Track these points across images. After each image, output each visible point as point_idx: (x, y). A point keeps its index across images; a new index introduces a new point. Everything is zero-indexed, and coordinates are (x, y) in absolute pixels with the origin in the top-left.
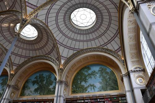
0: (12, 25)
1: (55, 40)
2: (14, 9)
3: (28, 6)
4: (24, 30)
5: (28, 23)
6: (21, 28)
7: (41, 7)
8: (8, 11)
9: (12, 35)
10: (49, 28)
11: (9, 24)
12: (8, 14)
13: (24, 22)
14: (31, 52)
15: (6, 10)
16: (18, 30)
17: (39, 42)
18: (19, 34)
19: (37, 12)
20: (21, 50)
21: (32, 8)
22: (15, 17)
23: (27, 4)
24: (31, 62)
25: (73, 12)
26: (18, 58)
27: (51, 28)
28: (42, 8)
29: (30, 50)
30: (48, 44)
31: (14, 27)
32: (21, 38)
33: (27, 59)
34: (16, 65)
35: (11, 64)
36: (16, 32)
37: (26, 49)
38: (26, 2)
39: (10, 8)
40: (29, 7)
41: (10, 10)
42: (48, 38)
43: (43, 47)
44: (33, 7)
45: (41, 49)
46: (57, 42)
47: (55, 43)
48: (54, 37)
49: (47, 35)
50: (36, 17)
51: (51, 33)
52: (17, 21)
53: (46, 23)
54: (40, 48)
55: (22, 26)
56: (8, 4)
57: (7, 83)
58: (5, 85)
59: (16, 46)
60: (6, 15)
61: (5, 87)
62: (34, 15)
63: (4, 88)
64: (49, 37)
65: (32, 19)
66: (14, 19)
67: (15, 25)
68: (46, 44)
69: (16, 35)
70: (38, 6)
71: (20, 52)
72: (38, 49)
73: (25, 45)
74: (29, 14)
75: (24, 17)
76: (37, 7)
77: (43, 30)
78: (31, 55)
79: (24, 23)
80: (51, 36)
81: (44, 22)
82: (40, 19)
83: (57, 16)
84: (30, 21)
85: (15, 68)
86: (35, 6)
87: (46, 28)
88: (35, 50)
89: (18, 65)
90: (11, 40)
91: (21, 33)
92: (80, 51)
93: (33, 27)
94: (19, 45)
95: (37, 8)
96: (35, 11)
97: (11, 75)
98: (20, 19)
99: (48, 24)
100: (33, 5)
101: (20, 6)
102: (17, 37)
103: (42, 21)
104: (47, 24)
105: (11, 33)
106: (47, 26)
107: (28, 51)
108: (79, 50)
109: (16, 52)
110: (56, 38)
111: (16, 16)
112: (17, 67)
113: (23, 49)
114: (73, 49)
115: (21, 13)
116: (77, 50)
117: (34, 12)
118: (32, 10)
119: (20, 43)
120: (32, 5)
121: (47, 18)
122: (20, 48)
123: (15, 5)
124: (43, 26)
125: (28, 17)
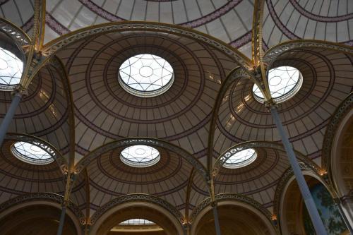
0: (247, 98)
1: (341, 45)
2: (228, 73)
3: (238, 47)
4: (272, 89)
5: (266, 69)
6: (265, 88)
7: (256, 24)
8: (224, 83)
9: (263, 113)
10: (306, 38)
11: (243, 100)
12: (227, 89)
13: (258, 76)
14: (319, 110)
15: (219, 87)
16: (263, 97)
17: (315, 80)
18: (271, 101)
19: (260, 39)
20: (299, 124)
21: (247, 43)
22: (239, 83)
23: (234, 46)
24: (337, 127)
26: (307, 140)
27: (309, 37)
28: (258, 24)
29: (314, 109)
30: (336, 68)
31: (253, 97)
32: (281, 104)
33: (325, 128)
34: (317, 154)
35: (307, 160)
36: (265, 103)
37: (307, 114)
38: (230, 44)
39: (221, 78)
40: (241, 46)
41: (224, 80)
42: (324, 58)
43: (332, 83)
44: (246, 39)
45: (331, 88)
46: (350, 44)
47: (347, 50)
48: (331, 44)
49: (319, 55)
50: (266, 49)
51: (319, 42)
52: (247, 86)
53: (290, 38)
54: (328, 88)
55: (262, 84)
56: (214, 75)
57: (331, 198)
58: (332, 203)
59: (285, 124)
60: (228, 93)
61: (336, 208)
62: (260, 48)
64: (324, 53)
65: (263, 57)
66: (241, 87)
67: (252, 94)
68: (332, 70)
69: (269, 108)
70: (250, 28)
71: (301, 127)
72: (327, 94)
73: (297, 108)
74: (253, 56)
75: (251, 69)
76: (251, 31)
77: (301, 54)
78: (326, 116)
79: (262, 77)
80: (325, 49)
81: (288, 40)
82: (277, 43)
83: (296, 6)
84: (265, 65)
85: (318, 161)
86: (246, 35)
87: (301, 46)
88: (323, 100)
89: (320, 153)
90: (269, 122)
91: (273, 96)
93: (279, 68)
94: (288, 118)
95: (252, 35)
96: (255, 42)
97: (324, 177)
98: (248, 76)
99: (295, 36)
100: (243, 36)
101: (228, 59)
102: (274, 108)
103: (283, 41)
104: (296, 39)
105: (258, 112)
106: (300, 40)
107: (313, 115)
109: (294, 134)
110: (339, 41)
111: (238, 79)
112: (320, 158)
113: (300, 118)
115: (242, 67)
117: (257, 45)
118: (250, 45)
119: (286, 114)
120: (241, 38)
121: (284, 29)
122: (293, 121)
123: (222, 66)
124: (292, 47)
125: (256, 61)
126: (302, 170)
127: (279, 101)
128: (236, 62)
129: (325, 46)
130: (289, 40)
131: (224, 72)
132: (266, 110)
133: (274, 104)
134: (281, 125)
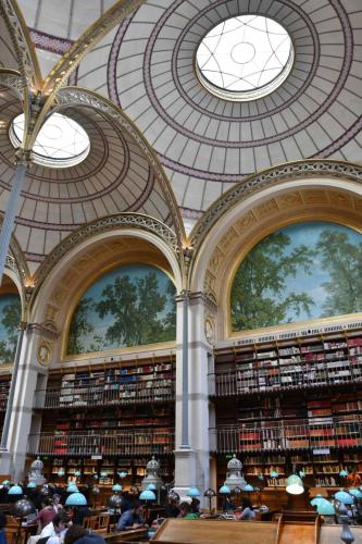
1: (154, 153)
3: (38, 46)
5: (52, 108)
6: (32, 130)
7: (86, 40)
9: (5, 160)
10: (126, 112)
13: (36, 108)
14: (77, 207)
16: (21, 138)
17: (102, 165)
18: (29, 152)
19: (76, 64)
20: (42, 207)
21: (55, 51)
23: (34, 38)
24: (82, 240)
25: (204, 40)
26: (38, 234)
27: (131, 114)
28: (88, 43)
29: (72, 201)
30: (130, 173)
31: (8, 129)
32: (38, 166)
33: (68, 233)
34: (38, 258)
35: (20, 257)
36: (18, 149)
37: (59, 201)
38: (31, 30)
40: (43, 48)
42: (127, 151)
43: (113, 186)
44: (57, 45)
45: (107, 191)
46: (162, 160)
47: (154, 164)
48: (146, 143)
49: (124, 142)
50: (73, 82)
51: (136, 129)
52: (12, 108)
53: (110, 97)
54: (105, 189)
55: (33, 122)
57: (19, 319)
58: (16, 325)
59: (25, 195)
61: (17, 332)
62: (66, 75)
63: (15, 333)
64: (131, 147)
65: (61, 90)
67: (10, 124)
68: (124, 172)
69: (18, 159)
70: (75, 37)
71: (41, 212)
72: (99, 195)
73: (54, 187)
74: (49, 76)
75: (33, 90)
76: (72, 43)
77: (108, 126)
78: (80, 220)
79: (39, 113)
80: (135, 143)
82: (91, 87)
83: (147, 66)
84: (55, 101)
85: (33, 267)
86: (62, 40)
87: (115, 116)
88: (90, 198)
89: (42, 259)
91: (34, 149)
92: (245, 182)
94: (34, 190)
95: (71, 49)
96: (66, 60)
97: (28, 291)
98: (22, 97)
99: (118, 99)
100: (57, 39)
101: (12, 48)
102: (25, 164)
103: (99, 92)
104: (115, 103)
106: (118, 109)
107: (66, 208)
108: (241, 178)
109: (27, 215)
110: (155, 147)
111: (5, 88)
112: (39, 264)
113: (49, 200)
114: (220, 178)
115: (22, 76)
116: (235, 178)
117: (65, 66)
118: (56, 59)
119: (36, 183)
120: (52, 37)
121: (112, 80)
122: (37, 198)
124: (104, 109)
125: (47, 88)
126: (6, 266)
127: (37, 160)
128: (19, 61)
129: (139, 140)
130: (107, 97)
132: (13, 160)
133: (29, 160)
134: (19, 192)
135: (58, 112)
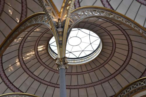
0: (40, 48)
2: (30, 15)
4: (68, 48)
5: (69, 26)
6: (62, 45)
8: (21, 24)
9: (51, 69)
10: (118, 11)
11: (36, 49)
12: (23, 30)
13: (60, 30)
14: (106, 85)
15: (16, 25)
16: (56, 52)
18: (64, 59)
22: (38, 30)
27: (121, 11)
29: (101, 82)
30: (135, 50)
31: (47, 49)
32: (72, 66)
36: (56, 59)
39: (21, 17)
41: (23, 20)
42: (127, 36)
43: (126, 63)
45: (123, 68)
48: (138, 26)
49: (123, 31)
50: (78, 5)
51: (128, 20)
52: (45, 35)
53: (104, 5)
54: (121, 66)
55: (61, 39)
56: (15, 10)
59: (70, 87)
60: (23, 35)
62: (72, 3)
64: (129, 32)
65: (72, 13)
66: (39, 34)
67: (48, 46)
68: (130, 51)
69: (58, 66)
72: (118, 72)
74: (62, 7)
75: (55, 20)
79: (63, 32)
80: (131, 29)
84: (70, 21)
87: (111, 16)
88: (113, 76)
90: (54, 81)
91: (67, 55)
93: (83, 30)
94: (74, 83)
98: (50, 27)
99: (109, 5)
102: (63, 67)
103: (95, 5)
104: (109, 8)
105: (47, 67)
106: (112, 11)
111: (39, 25)
113: (86, 86)
115: (46, 14)
119: (74, 78)
122: (78, 87)
123: (26, 5)
124: (102, 15)
125: (63, 15)
127: (71, 63)
128: (42, 6)
129: (133, 26)
130: (102, 6)
131: (26, 12)
132: (55, 67)
133: (65, 64)
134: (65, 87)
135: (74, 27)
